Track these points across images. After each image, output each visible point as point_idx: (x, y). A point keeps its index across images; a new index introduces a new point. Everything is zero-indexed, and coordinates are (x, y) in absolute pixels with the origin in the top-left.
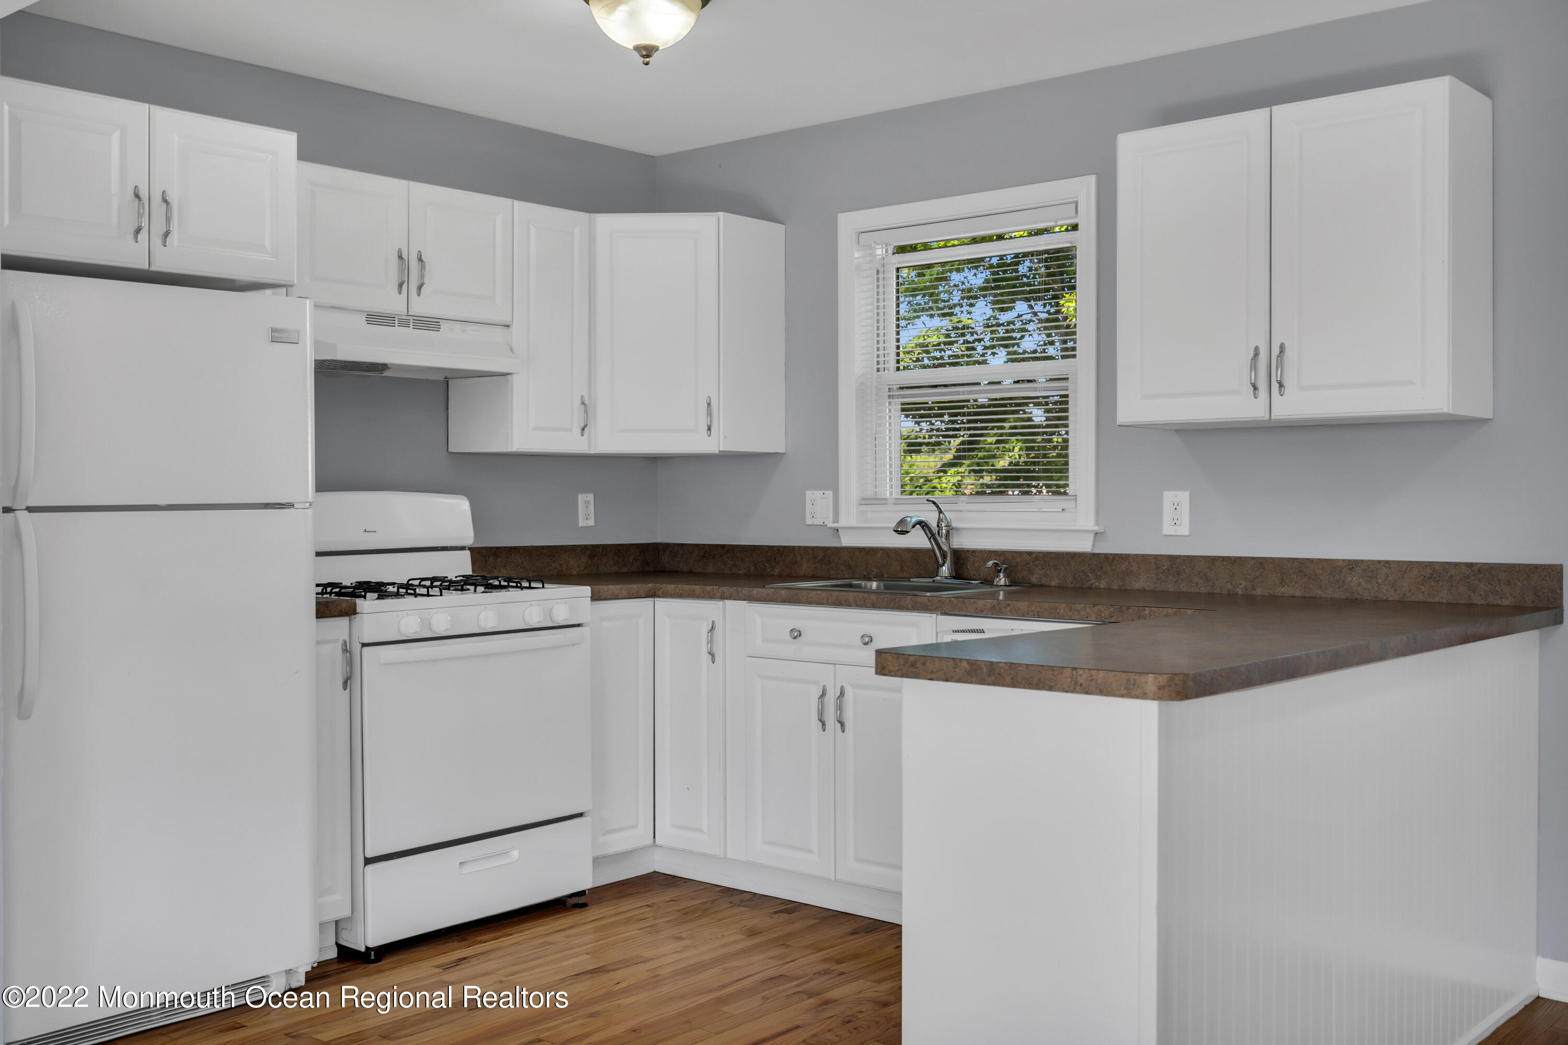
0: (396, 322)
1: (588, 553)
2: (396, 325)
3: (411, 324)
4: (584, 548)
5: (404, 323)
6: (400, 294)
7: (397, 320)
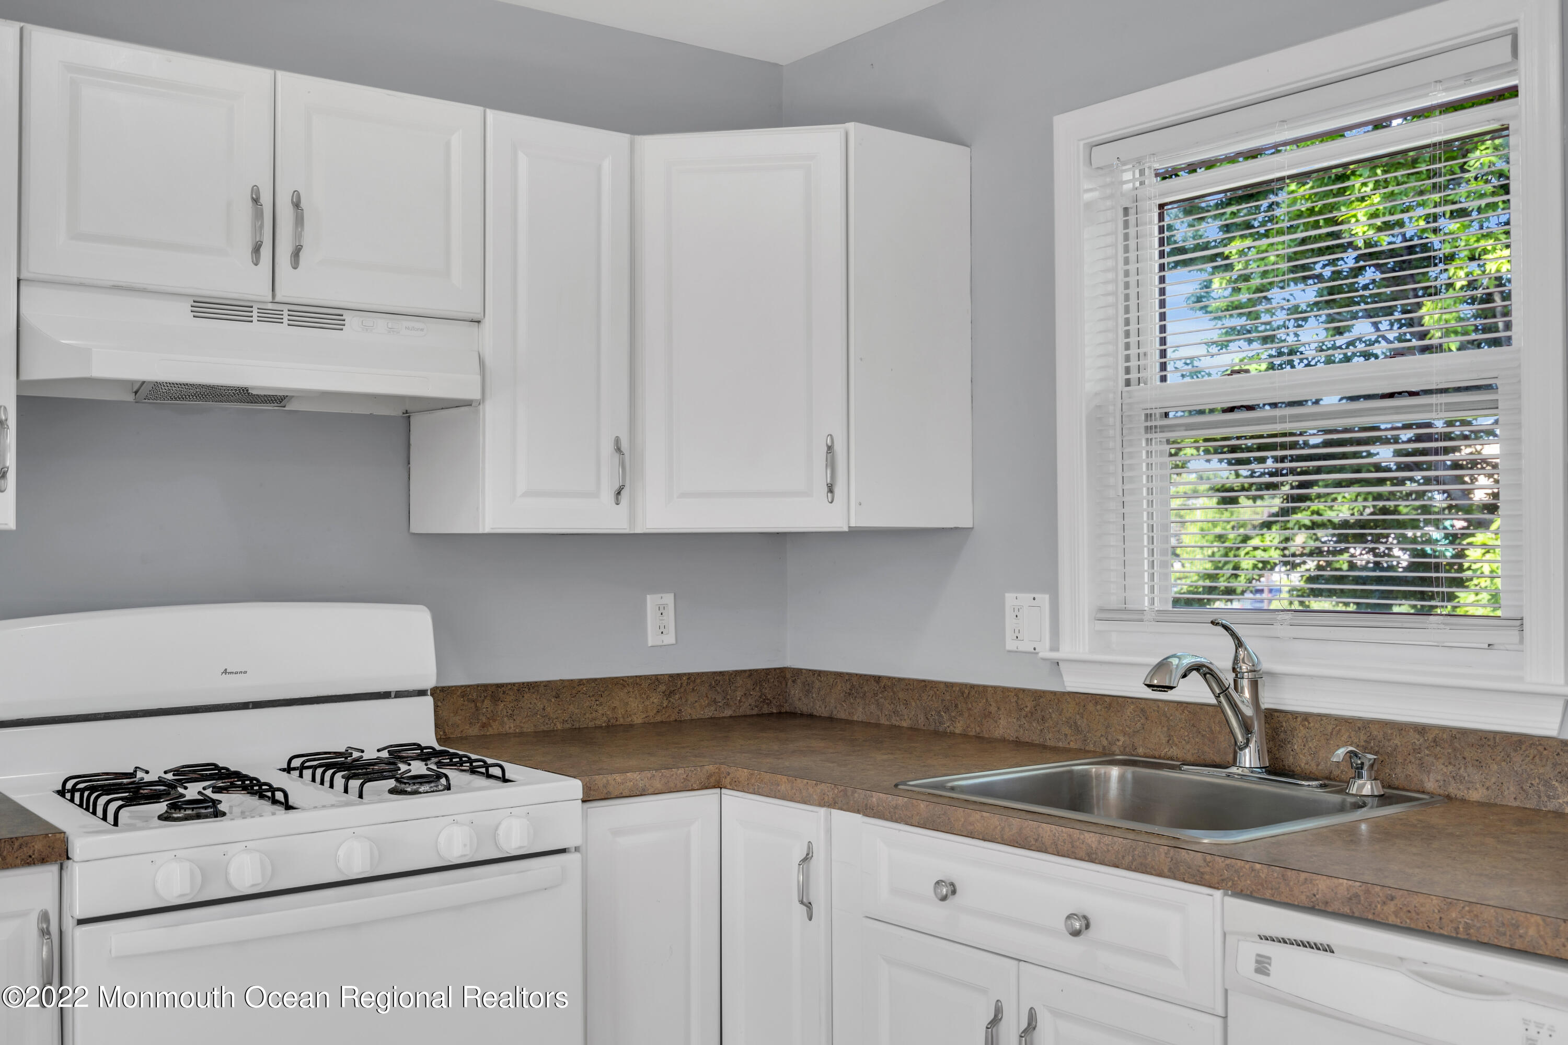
0: (255, 314)
1: (663, 688)
2: (255, 319)
3: (286, 317)
4: (656, 680)
5: (270, 316)
6: (256, 265)
7: (255, 311)
